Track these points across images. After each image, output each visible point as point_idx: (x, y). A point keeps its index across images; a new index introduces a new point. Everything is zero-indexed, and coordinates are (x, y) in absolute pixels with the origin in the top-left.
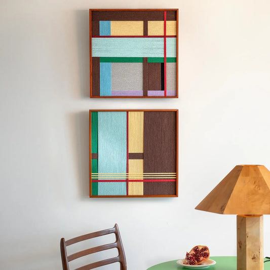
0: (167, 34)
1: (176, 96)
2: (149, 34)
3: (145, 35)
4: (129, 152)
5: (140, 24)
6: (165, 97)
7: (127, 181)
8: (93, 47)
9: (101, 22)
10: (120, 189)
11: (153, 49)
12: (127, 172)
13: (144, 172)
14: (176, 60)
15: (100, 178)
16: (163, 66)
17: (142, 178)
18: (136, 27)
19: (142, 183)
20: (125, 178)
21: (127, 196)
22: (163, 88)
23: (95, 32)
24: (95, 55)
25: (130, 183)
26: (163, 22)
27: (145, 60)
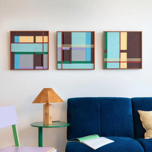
0: (44, 42)
1: (48, 69)
2: (36, 42)
3: (35, 42)
4: (121, 49)
5: (32, 37)
6: (43, 69)
7: (120, 62)
8: (12, 48)
9: (15, 36)
10: (117, 65)
11: (38, 49)
12: (120, 58)
13: (127, 58)
14: (48, 53)
15: (108, 61)
16: (42, 56)
17: (126, 61)
18: (31, 39)
19: (126, 63)
20: (119, 61)
21: (120, 69)
22: (42, 65)
23: (12, 41)
24: (12, 51)
25: (121, 63)
26: (42, 37)
27: (34, 53)
